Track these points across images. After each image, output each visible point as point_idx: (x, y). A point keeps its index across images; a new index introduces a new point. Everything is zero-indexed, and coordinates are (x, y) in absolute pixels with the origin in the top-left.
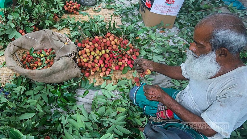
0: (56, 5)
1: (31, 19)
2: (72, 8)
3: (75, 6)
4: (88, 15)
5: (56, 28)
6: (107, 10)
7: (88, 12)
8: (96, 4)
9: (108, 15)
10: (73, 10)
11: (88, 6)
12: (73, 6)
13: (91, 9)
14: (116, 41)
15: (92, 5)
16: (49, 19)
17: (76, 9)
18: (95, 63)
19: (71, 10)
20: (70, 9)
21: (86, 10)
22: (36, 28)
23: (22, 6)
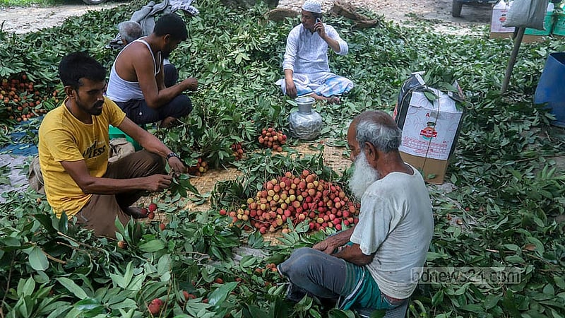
0: (242, 129)
1: (196, 147)
2: (271, 139)
3: (275, 137)
4: (297, 153)
5: (237, 167)
6: (334, 148)
7: (299, 149)
8: (317, 138)
9: (331, 156)
10: (272, 142)
11: (301, 141)
12: (272, 136)
13: (306, 145)
14: (316, 185)
15: (309, 140)
16: (224, 150)
17: (279, 143)
18: (278, 214)
19: (270, 144)
20: (268, 141)
21: (297, 146)
22: (202, 161)
23: (186, 126)
